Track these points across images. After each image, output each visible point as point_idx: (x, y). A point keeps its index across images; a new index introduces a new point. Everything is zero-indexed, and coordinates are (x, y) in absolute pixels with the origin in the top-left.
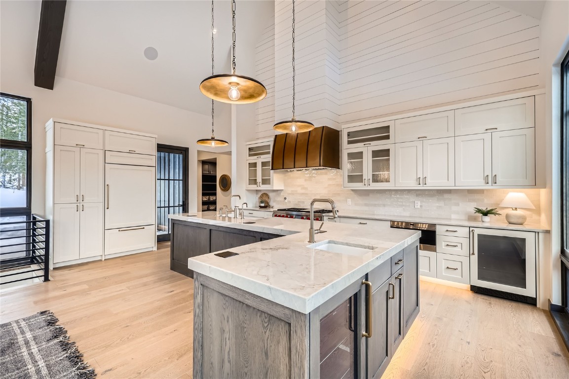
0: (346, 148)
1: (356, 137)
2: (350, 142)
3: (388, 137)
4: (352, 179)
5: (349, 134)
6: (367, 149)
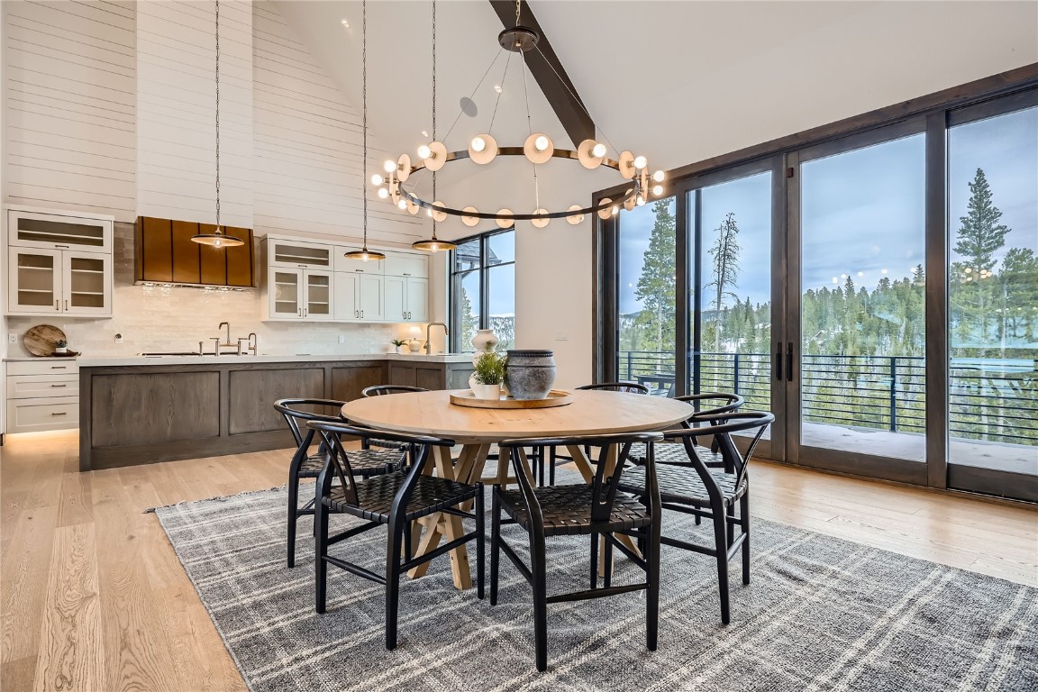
0: (274, 267)
1: (285, 253)
2: (278, 259)
3: (326, 263)
4: (281, 307)
5: (279, 249)
6: (303, 272)
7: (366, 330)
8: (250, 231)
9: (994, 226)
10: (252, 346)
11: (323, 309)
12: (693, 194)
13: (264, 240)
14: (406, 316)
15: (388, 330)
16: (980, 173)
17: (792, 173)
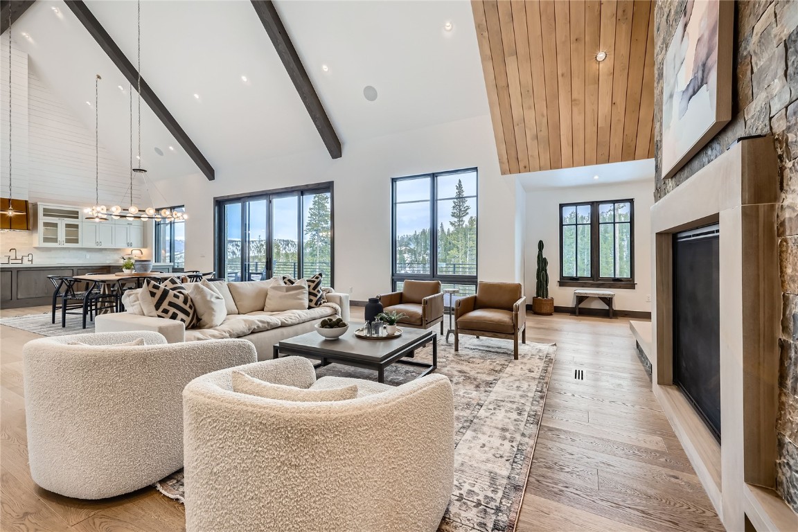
0: (42, 219)
1: (48, 213)
2: (44, 215)
3: (77, 218)
4: (46, 240)
5: (45, 210)
6: (62, 223)
7: (104, 252)
8: (26, 201)
9: (465, 205)
10: (30, 259)
11: (76, 241)
12: (247, 203)
13: (35, 206)
14: (130, 245)
15: (119, 252)
16: (460, 181)
17: (270, 202)
